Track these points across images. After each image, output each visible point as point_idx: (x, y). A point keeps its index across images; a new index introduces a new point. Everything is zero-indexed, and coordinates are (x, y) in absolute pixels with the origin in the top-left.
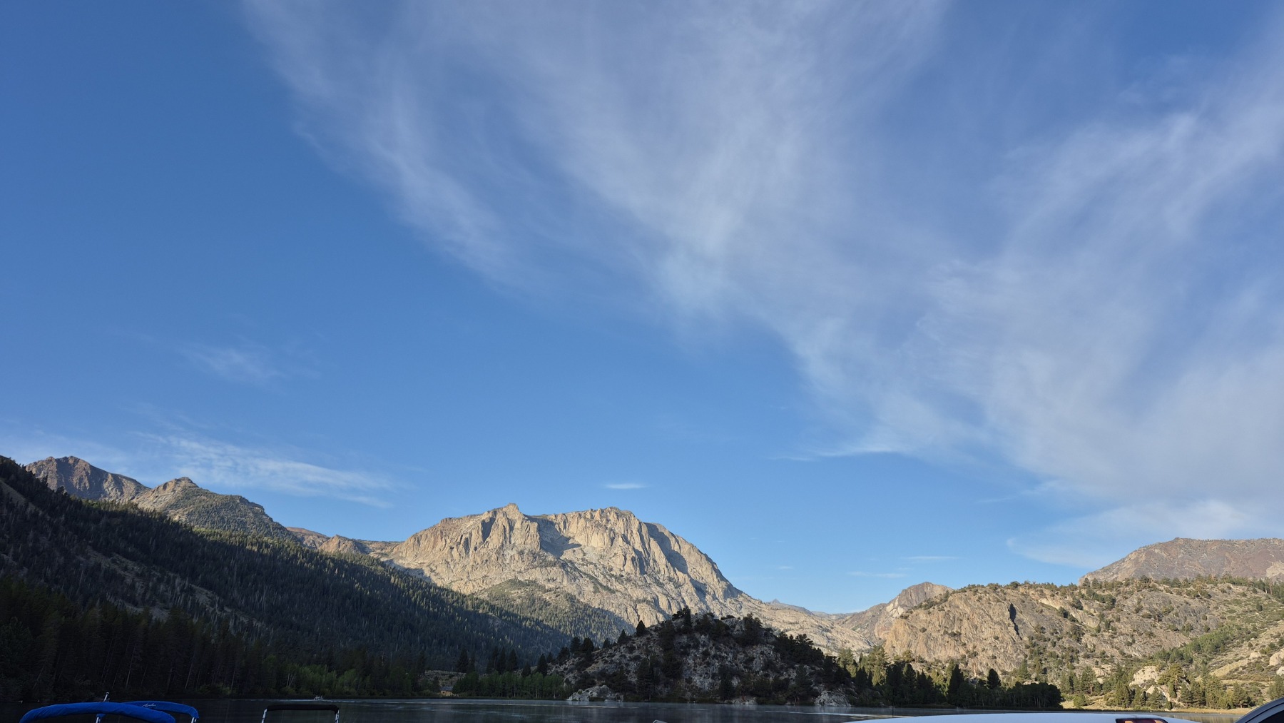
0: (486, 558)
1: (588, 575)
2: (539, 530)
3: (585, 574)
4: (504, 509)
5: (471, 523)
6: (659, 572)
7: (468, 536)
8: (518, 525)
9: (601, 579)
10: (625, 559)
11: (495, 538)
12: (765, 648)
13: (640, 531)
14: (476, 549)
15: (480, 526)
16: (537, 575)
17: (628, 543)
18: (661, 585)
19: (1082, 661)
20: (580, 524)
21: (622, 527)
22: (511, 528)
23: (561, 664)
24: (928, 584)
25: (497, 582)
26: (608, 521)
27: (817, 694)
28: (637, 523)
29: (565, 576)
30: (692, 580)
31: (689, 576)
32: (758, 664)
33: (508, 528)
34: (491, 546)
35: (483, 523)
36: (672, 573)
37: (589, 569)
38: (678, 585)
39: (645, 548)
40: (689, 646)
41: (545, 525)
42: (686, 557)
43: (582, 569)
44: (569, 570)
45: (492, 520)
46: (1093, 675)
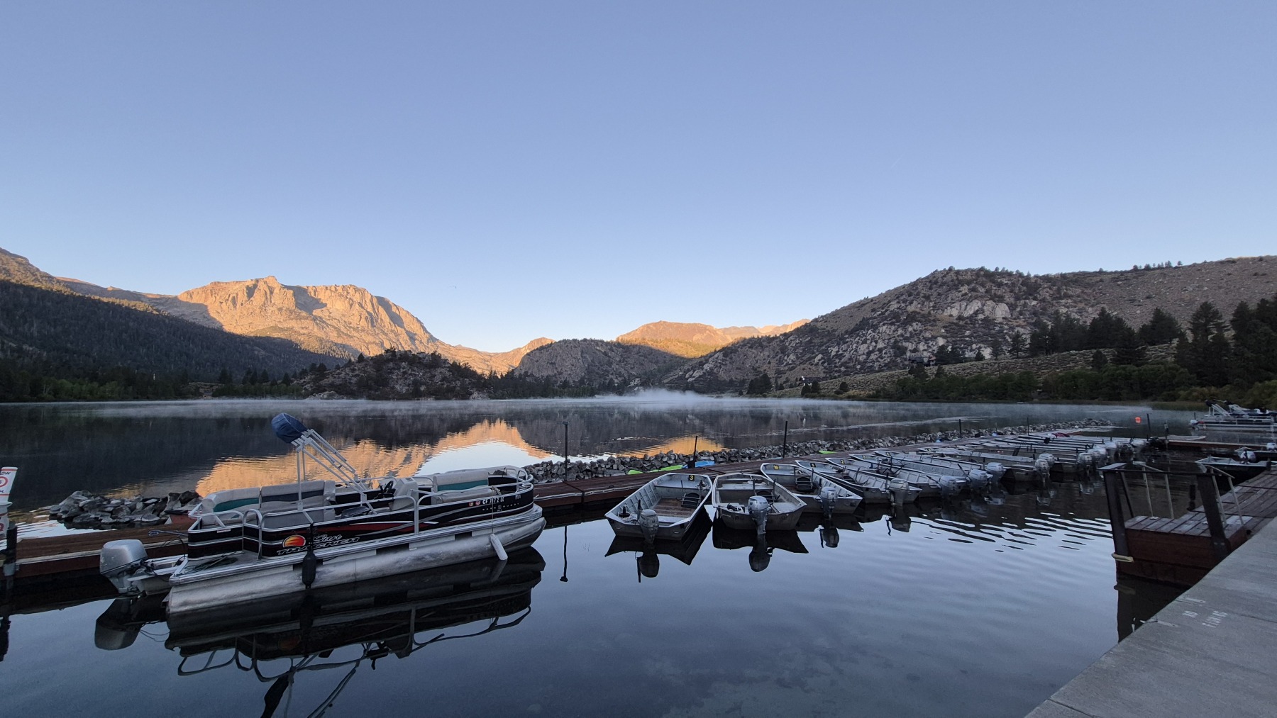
0: (251, 311)
1: (333, 327)
2: (294, 295)
3: (331, 325)
4: (265, 280)
5: (237, 286)
6: (385, 326)
7: (235, 295)
8: (276, 291)
9: (343, 329)
10: (361, 318)
11: (258, 298)
12: (443, 370)
13: (371, 301)
14: (242, 304)
15: (245, 289)
16: (293, 324)
17: (363, 308)
18: (386, 335)
19: (610, 376)
20: (326, 294)
21: (359, 298)
22: (271, 293)
23: (301, 379)
24: (544, 338)
25: (261, 328)
26: (348, 293)
27: (471, 394)
28: (370, 297)
29: (316, 326)
30: (407, 332)
31: (405, 329)
32: (438, 378)
33: (268, 292)
34: (254, 303)
35: (248, 288)
36: (394, 328)
37: (334, 323)
38: (397, 335)
39: (375, 312)
40: (394, 369)
41: (299, 292)
42: (403, 318)
43: (328, 322)
44: (318, 322)
45: (255, 286)
46: (614, 383)
